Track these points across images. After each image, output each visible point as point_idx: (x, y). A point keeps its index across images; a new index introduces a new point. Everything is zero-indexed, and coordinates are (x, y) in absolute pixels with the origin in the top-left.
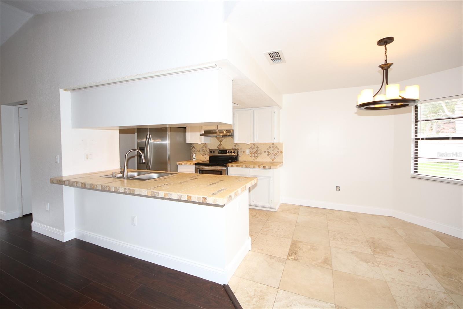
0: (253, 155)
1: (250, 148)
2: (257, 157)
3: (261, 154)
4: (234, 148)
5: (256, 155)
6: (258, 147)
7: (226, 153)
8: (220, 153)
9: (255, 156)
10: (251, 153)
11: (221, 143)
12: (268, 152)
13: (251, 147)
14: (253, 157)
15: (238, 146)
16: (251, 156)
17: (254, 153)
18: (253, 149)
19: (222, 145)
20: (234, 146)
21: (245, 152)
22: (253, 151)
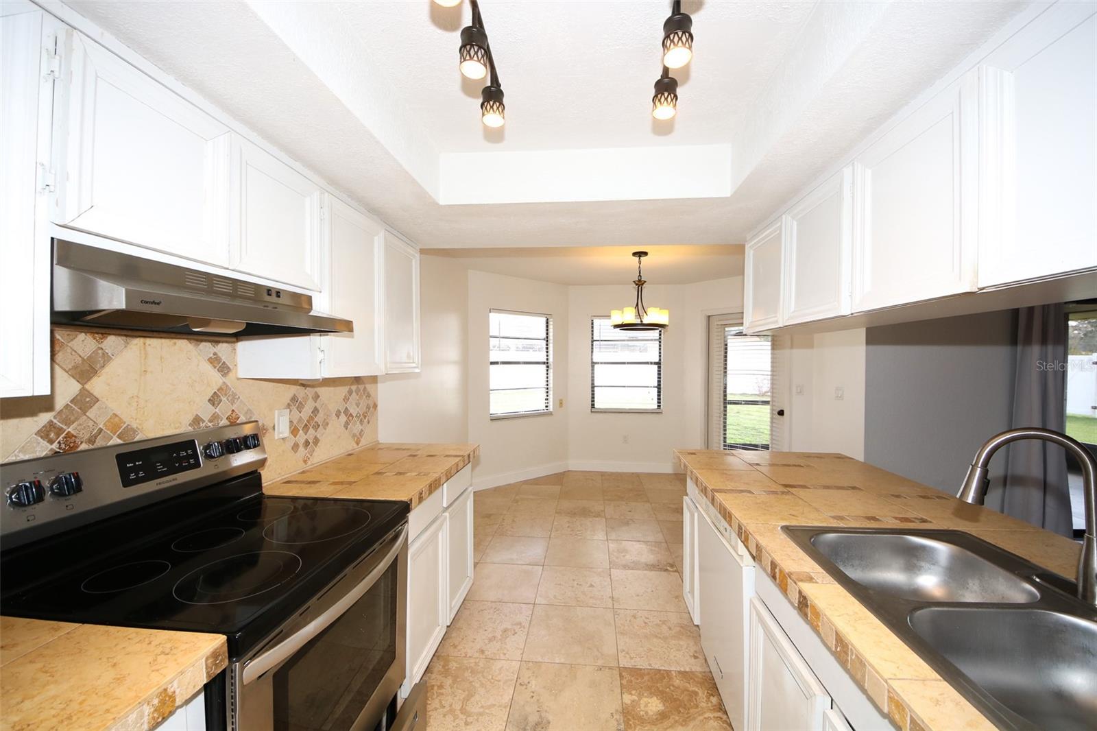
0: (301, 438)
1: (289, 405)
2: (316, 441)
3: (326, 424)
4: (206, 412)
5: (311, 434)
6: (316, 397)
7: (197, 465)
8: (139, 481)
9: (307, 443)
10: (294, 431)
11: (97, 386)
12: (346, 411)
13: (294, 399)
14: (302, 450)
15: (234, 398)
16: (296, 447)
17: (306, 428)
18: (300, 407)
19: (99, 409)
20: (209, 400)
21: (271, 431)
22: (300, 420)
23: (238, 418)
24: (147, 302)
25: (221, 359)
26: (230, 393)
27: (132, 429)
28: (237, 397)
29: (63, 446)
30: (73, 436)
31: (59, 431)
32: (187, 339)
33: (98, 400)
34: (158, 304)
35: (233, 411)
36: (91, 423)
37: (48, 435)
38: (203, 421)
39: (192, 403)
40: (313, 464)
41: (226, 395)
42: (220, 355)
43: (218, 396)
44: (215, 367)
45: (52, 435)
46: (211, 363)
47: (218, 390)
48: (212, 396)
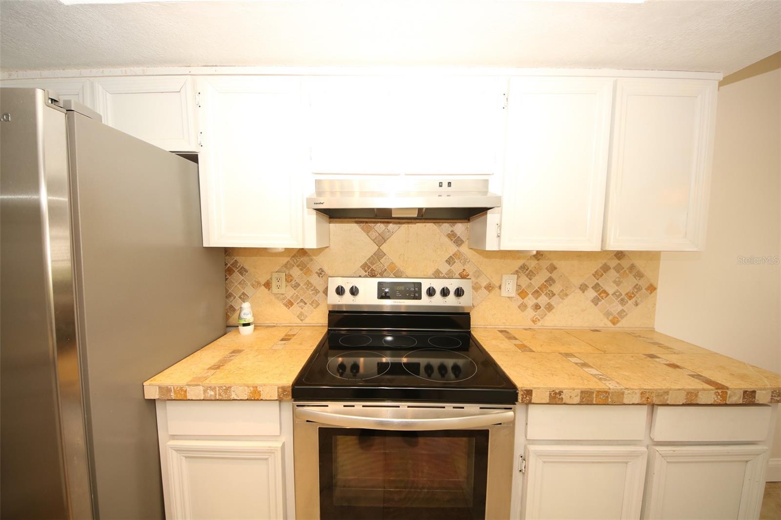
0: (530, 301)
1: (517, 272)
2: (550, 307)
3: (564, 295)
5: (543, 300)
6: (552, 268)
7: (419, 298)
8: (386, 298)
9: (537, 307)
10: (522, 294)
11: (385, 248)
12: (596, 287)
13: (523, 268)
14: (530, 313)
15: (465, 261)
16: (523, 307)
17: (537, 293)
18: (531, 275)
19: (386, 259)
20: (447, 261)
21: (497, 289)
22: (530, 285)
23: (468, 275)
24: (317, 204)
25: (456, 234)
26: (463, 258)
27: (400, 271)
28: (468, 261)
29: (370, 274)
30: (374, 270)
31: (369, 267)
32: (434, 223)
33: (385, 255)
34: (322, 204)
35: (464, 270)
36: (382, 266)
37: (365, 268)
38: (442, 273)
39: (435, 261)
40: (543, 326)
41: (459, 259)
42: (456, 232)
43: (453, 259)
44: (452, 240)
45: (366, 269)
46: (449, 237)
47: (453, 255)
48: (448, 259)
